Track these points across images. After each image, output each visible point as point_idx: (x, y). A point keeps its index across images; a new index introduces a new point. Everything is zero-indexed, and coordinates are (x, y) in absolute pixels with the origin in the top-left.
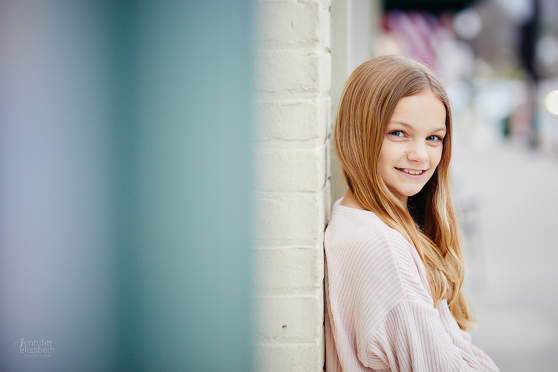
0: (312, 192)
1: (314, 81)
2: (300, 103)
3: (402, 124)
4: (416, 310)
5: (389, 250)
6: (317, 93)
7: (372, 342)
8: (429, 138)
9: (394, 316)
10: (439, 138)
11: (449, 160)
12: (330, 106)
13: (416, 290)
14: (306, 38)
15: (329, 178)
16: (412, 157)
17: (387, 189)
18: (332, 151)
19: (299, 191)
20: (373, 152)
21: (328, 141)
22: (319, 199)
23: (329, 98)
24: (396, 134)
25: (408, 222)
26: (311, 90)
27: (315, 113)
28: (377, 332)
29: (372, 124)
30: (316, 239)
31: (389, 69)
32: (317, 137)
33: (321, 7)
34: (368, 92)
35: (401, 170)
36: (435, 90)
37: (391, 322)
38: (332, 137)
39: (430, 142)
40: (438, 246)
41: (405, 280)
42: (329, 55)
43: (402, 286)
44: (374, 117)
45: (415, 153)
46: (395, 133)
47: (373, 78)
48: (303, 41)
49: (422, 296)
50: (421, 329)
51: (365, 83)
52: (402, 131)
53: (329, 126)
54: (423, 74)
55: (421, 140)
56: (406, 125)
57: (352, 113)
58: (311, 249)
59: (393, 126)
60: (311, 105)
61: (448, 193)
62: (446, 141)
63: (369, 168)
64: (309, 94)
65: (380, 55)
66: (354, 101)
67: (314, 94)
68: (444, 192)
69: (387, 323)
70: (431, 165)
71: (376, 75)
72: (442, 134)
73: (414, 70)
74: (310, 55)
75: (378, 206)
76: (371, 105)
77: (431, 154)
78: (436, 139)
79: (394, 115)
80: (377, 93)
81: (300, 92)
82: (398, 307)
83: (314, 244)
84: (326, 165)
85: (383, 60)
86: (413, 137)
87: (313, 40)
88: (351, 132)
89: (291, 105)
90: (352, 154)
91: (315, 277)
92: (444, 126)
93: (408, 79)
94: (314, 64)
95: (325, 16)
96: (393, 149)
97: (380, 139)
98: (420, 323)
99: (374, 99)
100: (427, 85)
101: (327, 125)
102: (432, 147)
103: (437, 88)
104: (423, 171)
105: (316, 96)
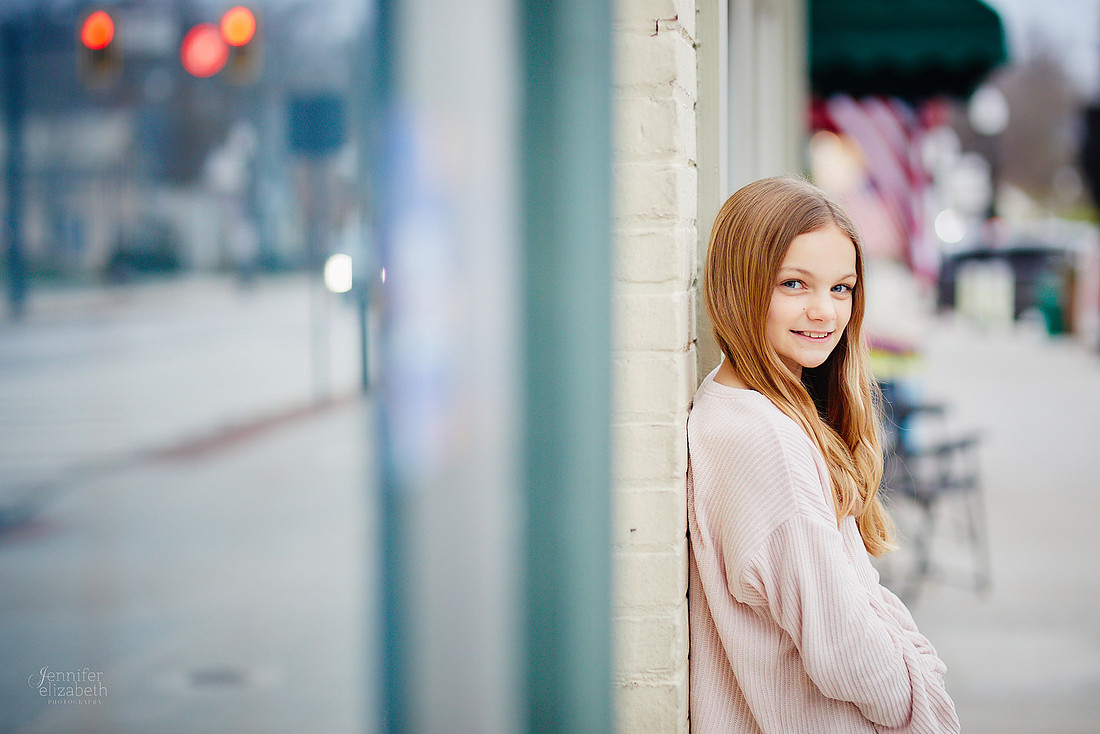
0: (669, 350)
1: (671, 203)
2: (653, 233)
3: (799, 270)
4: (810, 530)
5: (780, 448)
6: (676, 220)
7: (749, 568)
8: (834, 289)
9: (780, 538)
10: (848, 288)
11: (862, 316)
12: (695, 241)
13: (814, 503)
14: (662, 149)
15: (695, 341)
16: (814, 315)
17: (778, 360)
18: (698, 304)
19: (652, 350)
20: (759, 308)
21: (693, 289)
22: (681, 363)
23: (695, 230)
24: (790, 285)
25: (806, 404)
26: (667, 216)
27: (672, 247)
28: (757, 556)
29: (756, 273)
30: (674, 413)
31: (776, 197)
32: (676, 278)
33: (680, 106)
34: (748, 231)
35: (799, 333)
36: (840, 223)
37: (776, 544)
38: (700, 284)
39: (836, 293)
40: (846, 441)
41: (799, 489)
42: (694, 170)
43: (794, 496)
44: (759, 262)
45: (817, 309)
46: (790, 283)
47: (755, 211)
48: (657, 151)
49: (819, 511)
50: (816, 555)
51: (745, 218)
52: (799, 281)
53: (695, 268)
54: (822, 202)
55: (826, 291)
56: (804, 272)
57: (729, 258)
58: (667, 426)
59: (786, 274)
60: (668, 236)
61: (860, 361)
62: (856, 292)
63: (754, 332)
64: (665, 221)
65: (762, 178)
66: (730, 242)
67: (672, 221)
68: (857, 360)
69: (772, 545)
70: (838, 325)
71: (758, 206)
72: (852, 281)
73: (812, 197)
74: (665, 170)
75: (767, 383)
76: (755, 248)
77: (839, 309)
78: (844, 289)
79: (787, 257)
80: (762, 230)
81: (653, 219)
82: (787, 524)
83: (672, 420)
84: (690, 320)
85: (766, 185)
86: (814, 287)
87: (669, 150)
88: (728, 285)
89: (641, 235)
90: (731, 314)
91: (674, 464)
92: (854, 271)
93: (804, 209)
94: (671, 182)
95: (687, 118)
96: (786, 307)
97: (768, 291)
98: (816, 547)
99: (759, 239)
100: (829, 218)
101: (691, 265)
102: (839, 301)
103: (842, 220)
104: (829, 333)
105: (673, 224)
